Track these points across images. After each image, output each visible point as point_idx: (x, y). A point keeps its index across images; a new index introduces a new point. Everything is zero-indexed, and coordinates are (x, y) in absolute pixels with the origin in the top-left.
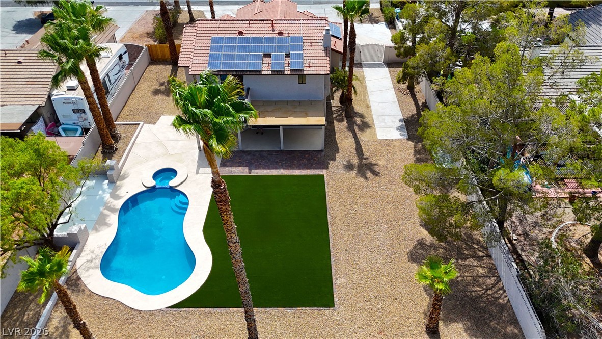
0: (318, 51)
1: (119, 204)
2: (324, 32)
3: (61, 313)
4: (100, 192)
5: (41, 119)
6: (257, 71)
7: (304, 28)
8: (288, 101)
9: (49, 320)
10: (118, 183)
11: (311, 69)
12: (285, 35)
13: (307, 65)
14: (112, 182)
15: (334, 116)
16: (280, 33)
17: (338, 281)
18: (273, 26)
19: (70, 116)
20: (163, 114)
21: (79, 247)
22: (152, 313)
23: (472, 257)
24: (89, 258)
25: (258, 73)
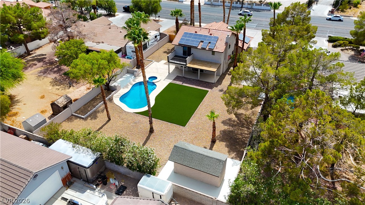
0: (222, 43)
1: (134, 83)
2: (227, 36)
3: (104, 106)
4: (130, 78)
5: (121, 52)
6: (196, 47)
7: (221, 34)
8: (207, 61)
9: (100, 107)
10: (137, 77)
11: (217, 49)
12: (212, 35)
13: (216, 48)
14: (135, 77)
15: (228, 73)
16: (211, 34)
17: (192, 121)
18: (209, 31)
19: (130, 53)
20: (163, 60)
21: (116, 91)
22: (128, 113)
23: (246, 127)
24: (118, 95)
25: (196, 48)
